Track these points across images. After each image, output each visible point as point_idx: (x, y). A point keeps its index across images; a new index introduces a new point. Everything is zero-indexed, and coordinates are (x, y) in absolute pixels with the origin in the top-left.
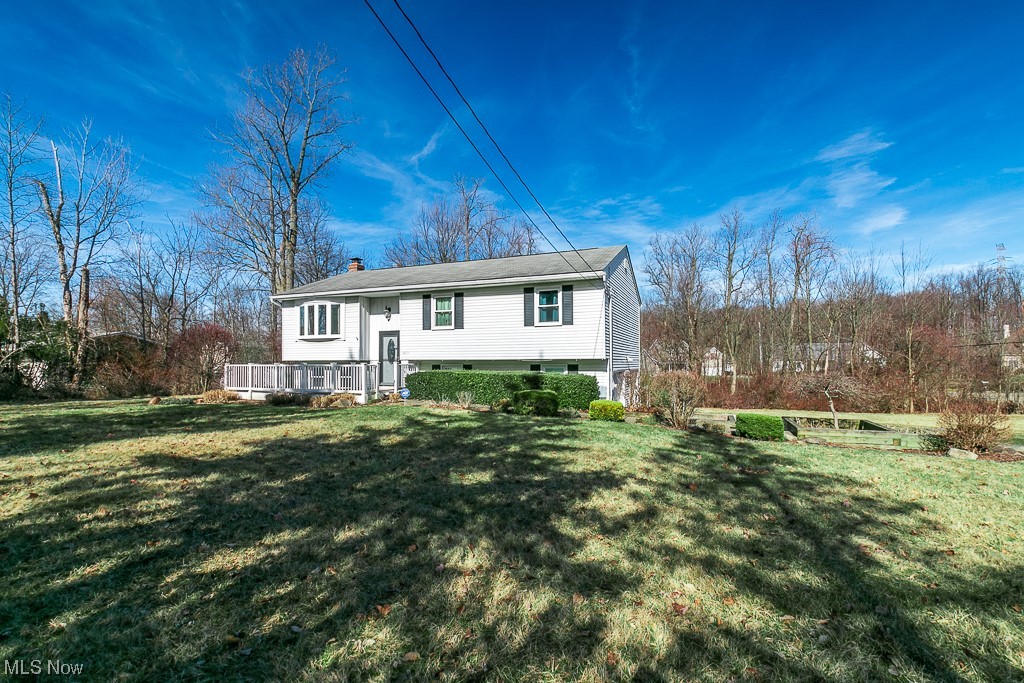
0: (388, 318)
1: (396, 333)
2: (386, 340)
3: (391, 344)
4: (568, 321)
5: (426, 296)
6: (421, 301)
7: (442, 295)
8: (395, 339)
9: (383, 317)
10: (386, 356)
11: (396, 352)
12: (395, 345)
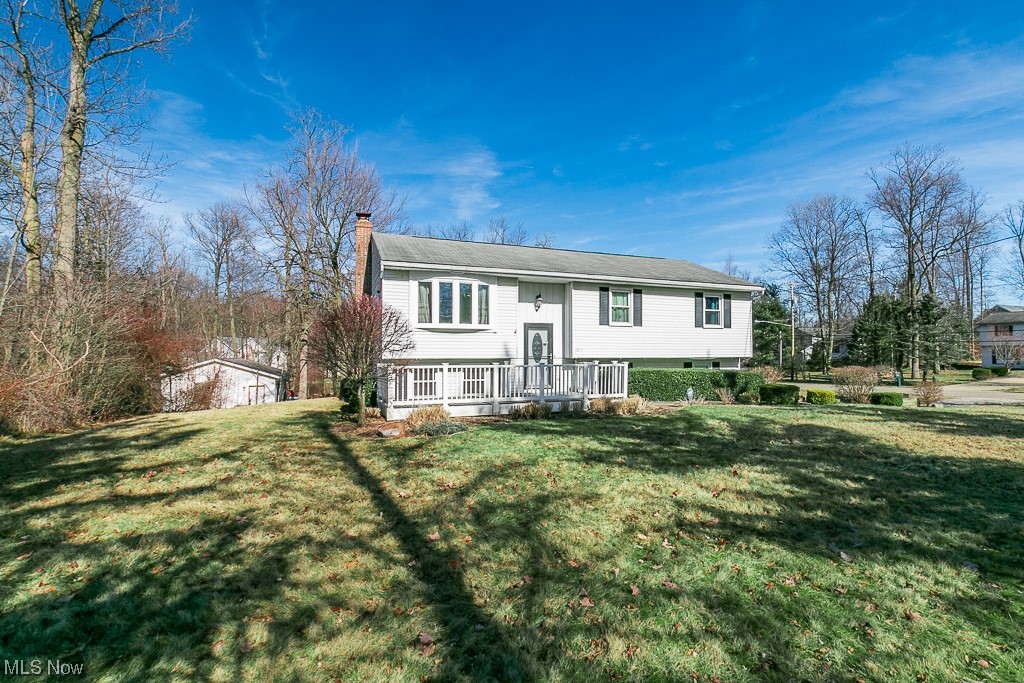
0: (538, 308)
1: (550, 327)
2: (532, 334)
3: (537, 338)
4: (728, 325)
5: (604, 289)
6: (598, 293)
7: (621, 289)
8: (544, 334)
9: (532, 306)
10: (530, 354)
11: (545, 349)
12: (545, 340)
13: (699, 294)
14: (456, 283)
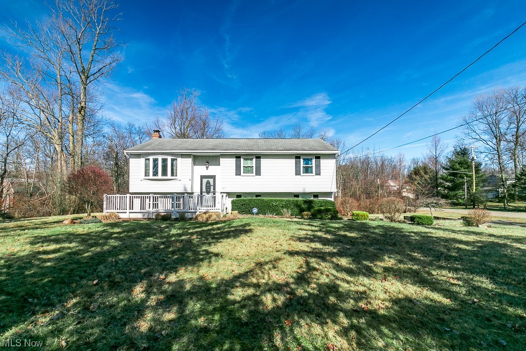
0: (207, 168)
1: (214, 177)
2: (205, 181)
3: (208, 183)
4: (318, 173)
5: (238, 157)
6: (235, 159)
7: (248, 157)
8: (212, 180)
9: (205, 167)
10: (204, 190)
11: (212, 188)
12: (212, 183)
13: (298, 157)
14: (160, 158)
